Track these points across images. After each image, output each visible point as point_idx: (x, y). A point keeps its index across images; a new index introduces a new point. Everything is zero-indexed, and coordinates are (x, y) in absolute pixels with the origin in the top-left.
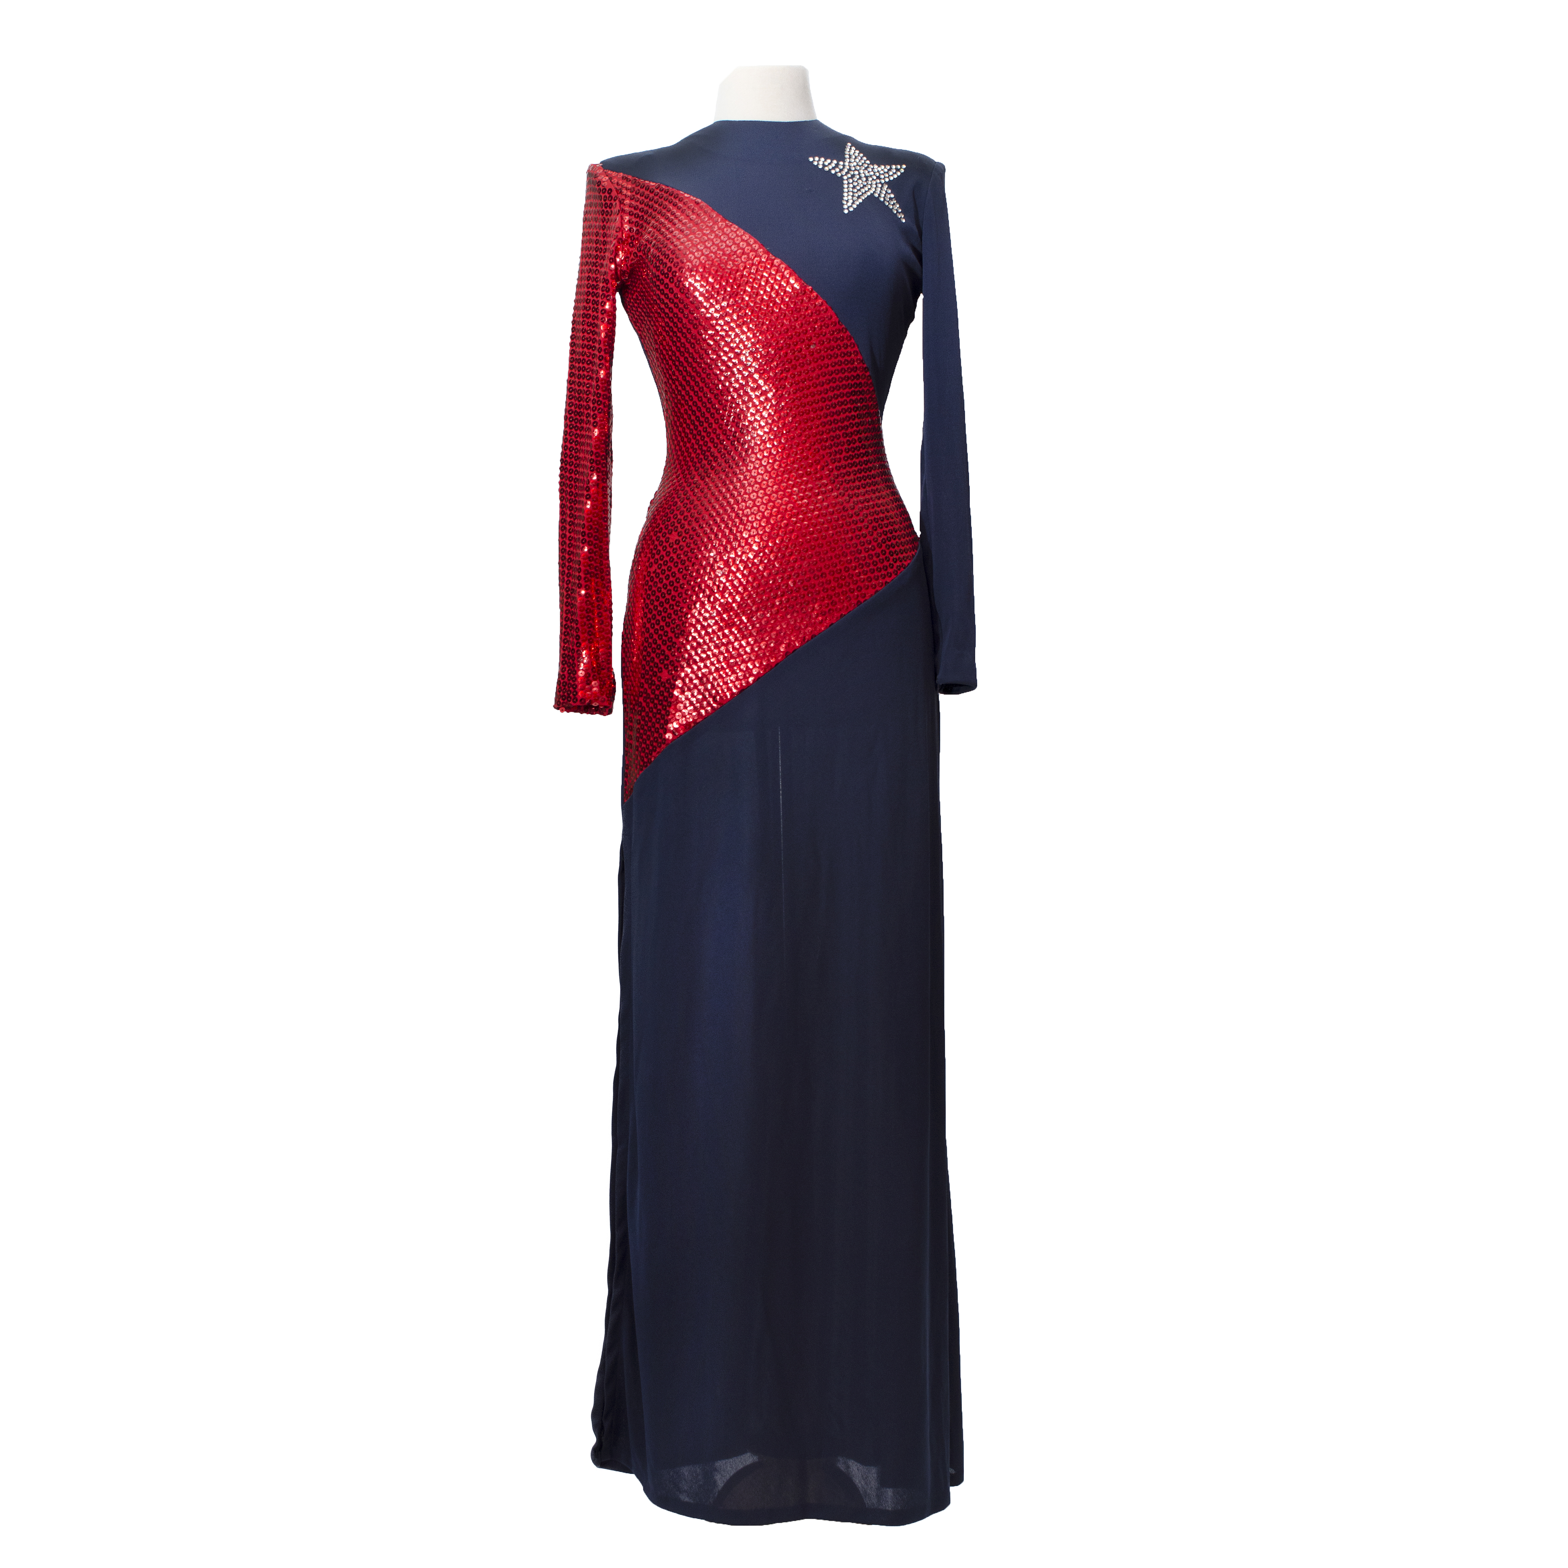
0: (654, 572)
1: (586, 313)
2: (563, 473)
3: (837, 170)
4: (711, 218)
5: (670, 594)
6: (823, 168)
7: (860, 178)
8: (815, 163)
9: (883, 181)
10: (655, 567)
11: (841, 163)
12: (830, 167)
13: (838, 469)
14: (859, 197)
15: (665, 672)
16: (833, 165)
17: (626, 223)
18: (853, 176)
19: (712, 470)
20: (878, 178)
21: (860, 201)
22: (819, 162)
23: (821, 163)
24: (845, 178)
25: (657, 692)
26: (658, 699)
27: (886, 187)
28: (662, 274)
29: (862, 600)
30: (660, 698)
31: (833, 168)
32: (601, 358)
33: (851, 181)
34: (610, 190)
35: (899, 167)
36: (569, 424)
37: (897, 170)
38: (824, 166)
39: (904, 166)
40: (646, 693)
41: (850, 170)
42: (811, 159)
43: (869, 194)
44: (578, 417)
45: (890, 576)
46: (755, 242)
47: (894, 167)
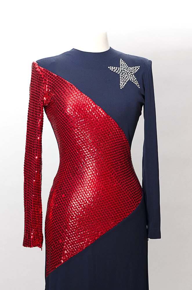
0: (57, 206)
1: (33, 115)
2: (25, 167)
3: (118, 71)
4: (76, 91)
5: (62, 215)
6: (113, 71)
7: (125, 74)
8: (110, 69)
9: (132, 74)
10: (57, 205)
11: (119, 68)
12: (115, 70)
13: (118, 174)
14: (125, 82)
15: (61, 240)
16: (116, 69)
17: (47, 88)
18: (123, 73)
19: (76, 174)
20: (131, 73)
21: (126, 83)
22: (112, 68)
23: (112, 69)
24: (120, 74)
25: (58, 246)
26: (58, 248)
27: (133, 75)
28: (60, 110)
29: (125, 217)
30: (59, 248)
31: (116, 71)
32: (38, 133)
33: (122, 75)
34: (41, 75)
35: (137, 67)
36: (27, 151)
37: (137, 68)
38: (113, 70)
39: (139, 67)
40: (54, 245)
41: (122, 71)
42: (109, 67)
43: (128, 80)
44: (30, 149)
45: (134, 208)
46: (91, 100)
47: (136, 67)
